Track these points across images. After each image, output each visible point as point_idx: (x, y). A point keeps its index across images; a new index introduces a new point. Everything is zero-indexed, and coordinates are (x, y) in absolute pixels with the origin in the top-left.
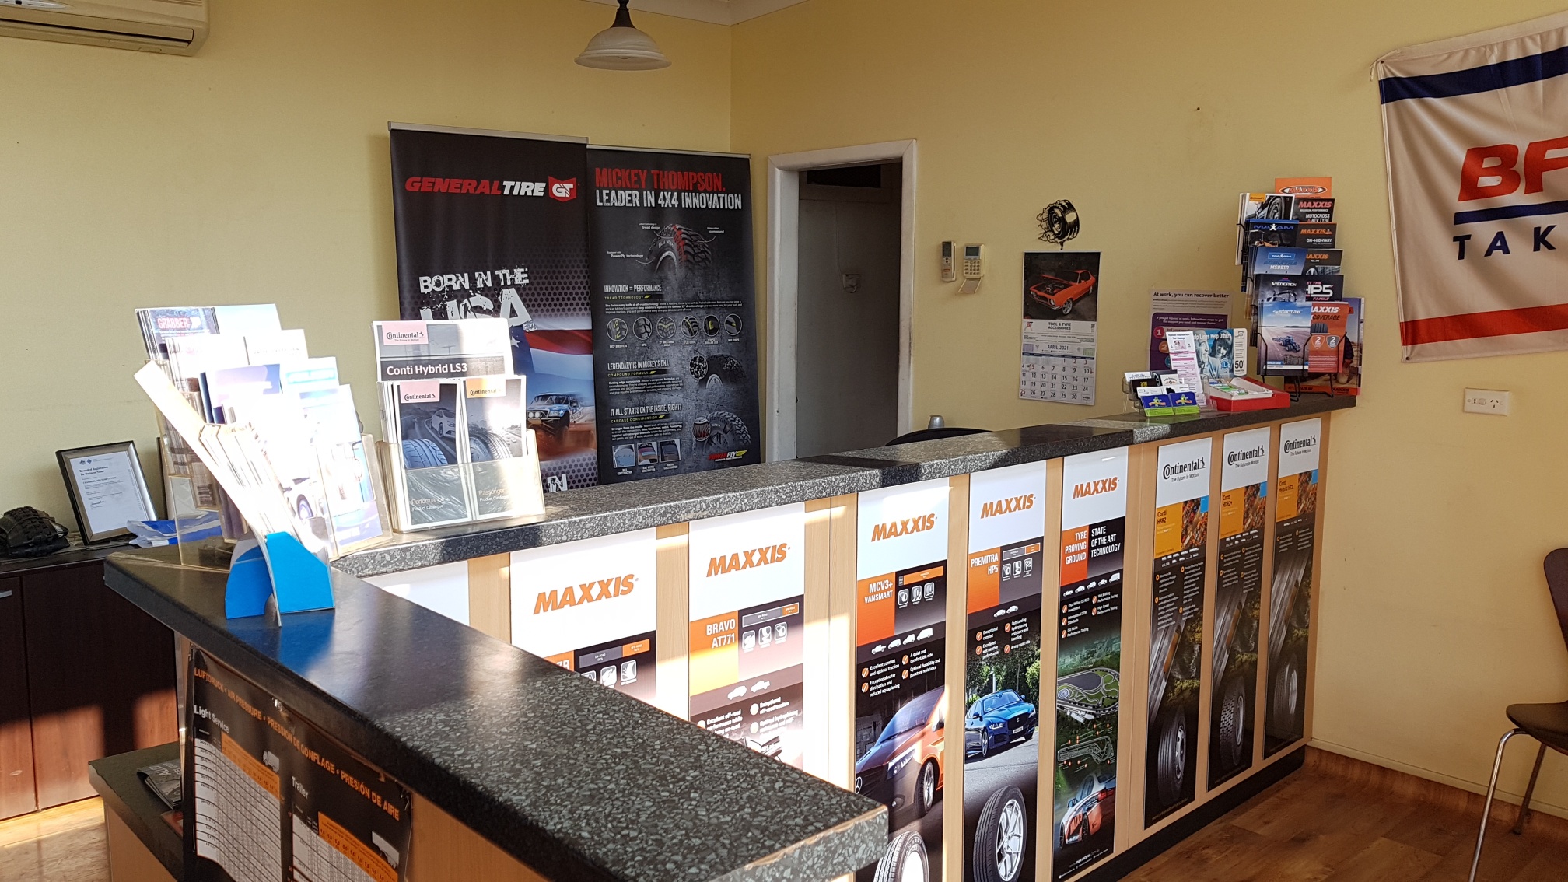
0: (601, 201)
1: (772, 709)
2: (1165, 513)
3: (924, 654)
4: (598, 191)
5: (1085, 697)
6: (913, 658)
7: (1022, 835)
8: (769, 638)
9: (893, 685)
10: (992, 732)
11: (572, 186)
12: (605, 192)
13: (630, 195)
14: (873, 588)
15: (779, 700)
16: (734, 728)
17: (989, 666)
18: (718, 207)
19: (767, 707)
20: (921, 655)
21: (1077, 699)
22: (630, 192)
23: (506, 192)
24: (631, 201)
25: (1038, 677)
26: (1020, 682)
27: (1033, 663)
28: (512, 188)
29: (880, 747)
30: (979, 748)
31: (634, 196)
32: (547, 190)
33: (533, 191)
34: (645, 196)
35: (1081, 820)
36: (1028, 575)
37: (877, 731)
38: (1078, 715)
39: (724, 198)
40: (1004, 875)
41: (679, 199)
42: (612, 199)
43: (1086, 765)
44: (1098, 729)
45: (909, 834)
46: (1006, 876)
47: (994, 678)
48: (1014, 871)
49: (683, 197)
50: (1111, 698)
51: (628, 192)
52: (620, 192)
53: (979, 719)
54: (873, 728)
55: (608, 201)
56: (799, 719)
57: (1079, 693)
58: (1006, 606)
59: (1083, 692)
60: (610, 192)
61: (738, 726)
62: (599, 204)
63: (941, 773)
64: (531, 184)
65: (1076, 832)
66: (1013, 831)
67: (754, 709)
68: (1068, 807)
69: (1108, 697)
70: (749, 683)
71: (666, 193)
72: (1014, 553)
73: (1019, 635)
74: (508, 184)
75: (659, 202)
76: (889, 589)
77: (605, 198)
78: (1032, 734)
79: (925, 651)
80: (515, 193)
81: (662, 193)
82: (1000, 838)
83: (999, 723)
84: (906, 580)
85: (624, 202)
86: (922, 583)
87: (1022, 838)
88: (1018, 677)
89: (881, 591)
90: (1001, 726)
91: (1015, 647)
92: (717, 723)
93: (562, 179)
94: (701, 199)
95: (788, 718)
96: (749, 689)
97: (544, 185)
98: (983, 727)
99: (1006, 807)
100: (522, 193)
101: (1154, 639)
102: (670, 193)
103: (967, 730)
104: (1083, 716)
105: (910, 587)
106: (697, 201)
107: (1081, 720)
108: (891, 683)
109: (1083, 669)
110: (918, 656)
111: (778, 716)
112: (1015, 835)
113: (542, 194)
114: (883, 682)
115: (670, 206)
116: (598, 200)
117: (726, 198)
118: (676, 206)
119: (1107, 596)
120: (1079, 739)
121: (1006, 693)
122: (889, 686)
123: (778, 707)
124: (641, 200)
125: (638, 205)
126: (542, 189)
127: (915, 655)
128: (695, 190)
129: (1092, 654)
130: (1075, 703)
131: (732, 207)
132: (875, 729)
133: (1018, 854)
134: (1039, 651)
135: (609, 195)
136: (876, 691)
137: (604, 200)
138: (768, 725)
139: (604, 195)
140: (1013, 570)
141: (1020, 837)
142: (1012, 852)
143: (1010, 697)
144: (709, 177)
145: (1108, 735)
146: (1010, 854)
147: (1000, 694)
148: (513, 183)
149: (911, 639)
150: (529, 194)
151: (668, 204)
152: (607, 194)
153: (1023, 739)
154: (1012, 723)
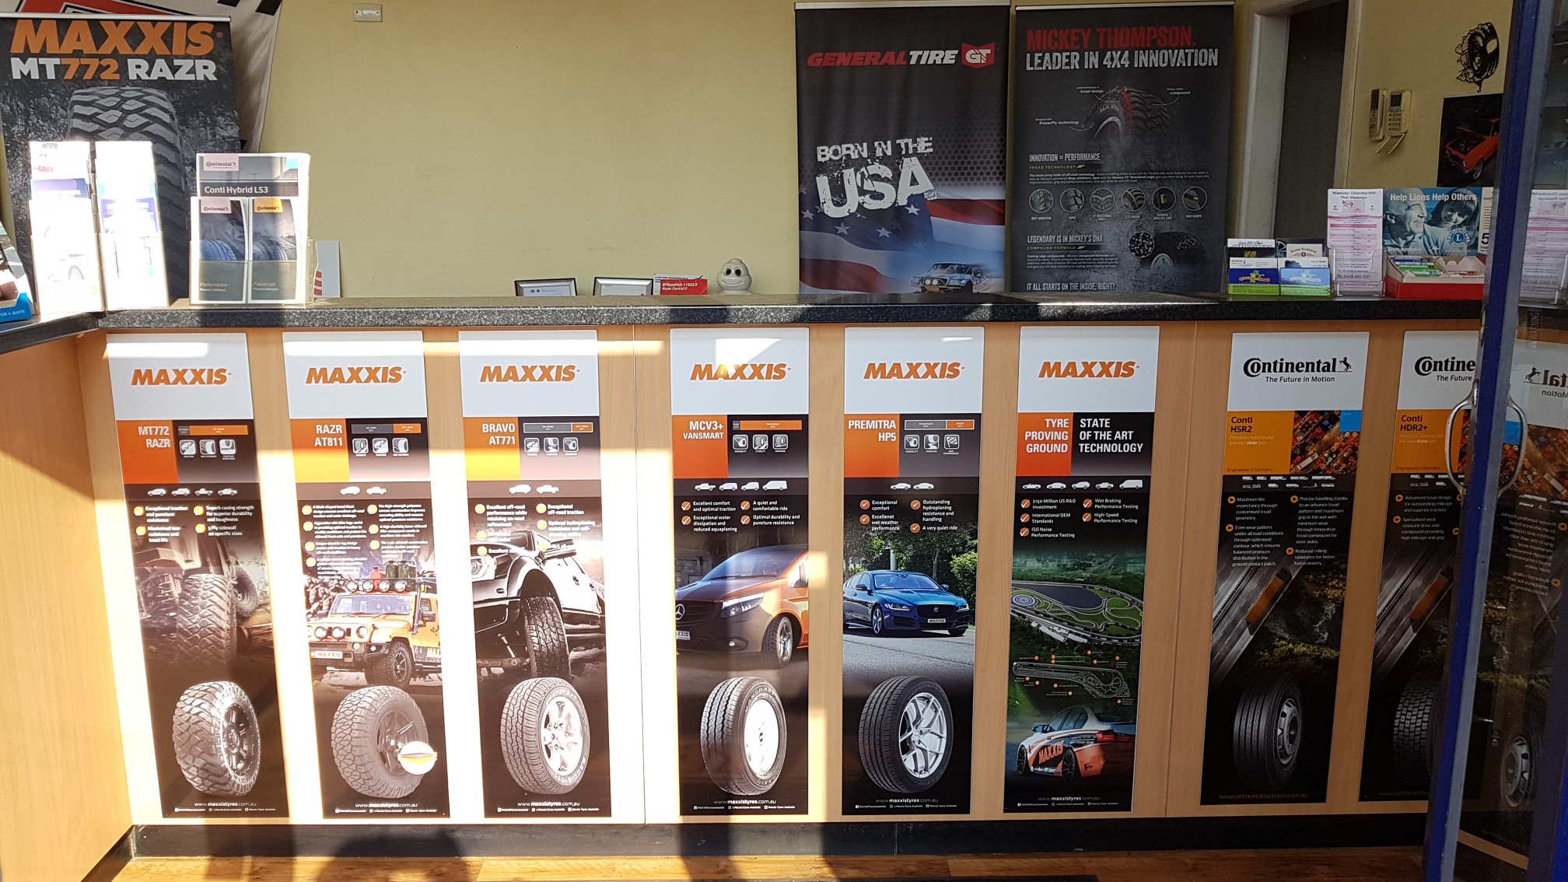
0: (1032, 65)
1: (564, 513)
2: (1249, 420)
3: (774, 506)
4: (1028, 55)
5: (1069, 613)
6: (757, 506)
7: (945, 735)
8: (556, 448)
9: (726, 526)
10: (889, 611)
11: (989, 51)
12: (1037, 55)
13: (1067, 57)
14: (693, 426)
15: (571, 507)
16: (517, 519)
17: (883, 540)
18: (1184, 65)
19: (556, 510)
20: (771, 506)
21: (1051, 612)
22: (1068, 54)
23: (913, 62)
24: (1068, 64)
25: (975, 571)
26: (938, 568)
27: (964, 553)
28: (920, 57)
29: (709, 583)
30: (870, 624)
31: (1072, 58)
32: (960, 57)
33: (942, 59)
34: (1086, 57)
35: (1061, 752)
36: (951, 453)
37: (705, 566)
38: (1053, 631)
39: (1193, 54)
40: (913, 768)
41: (1131, 58)
42: (1045, 63)
43: (1070, 693)
44: (1093, 657)
45: (755, 680)
46: (916, 770)
47: (892, 556)
48: (932, 771)
49: (1136, 56)
50: (1125, 627)
51: (1065, 54)
52: (1055, 54)
53: (866, 592)
54: (698, 562)
55: (1040, 65)
56: (598, 530)
57: (1054, 606)
58: (913, 481)
59: (1064, 608)
60: (1044, 55)
61: (523, 519)
62: (1029, 68)
63: (804, 632)
64: (941, 53)
65: (1052, 763)
66: (929, 726)
67: (541, 508)
68: (1035, 730)
69: (1117, 624)
70: (534, 484)
71: (1114, 53)
72: (926, 425)
73: (938, 516)
74: (915, 54)
75: (1105, 63)
76: (718, 430)
77: (1037, 61)
78: (964, 631)
79: (776, 503)
80: (923, 62)
81: (1109, 53)
82: (906, 728)
83: (901, 606)
84: (745, 425)
85: (1059, 65)
86: (770, 433)
87: (944, 741)
88: (935, 562)
89: (706, 431)
90: (904, 609)
91: (930, 528)
92: (498, 510)
93: (978, 44)
94: (1161, 57)
95: (582, 526)
96: (533, 489)
97: (956, 52)
98: (874, 602)
99: (915, 697)
100: (930, 62)
101: (1223, 574)
102: (1119, 52)
103: (844, 598)
104: (1064, 635)
105: (750, 434)
106: (1156, 60)
107: (1062, 639)
108: (724, 524)
109: (1065, 581)
110: (766, 506)
111: (570, 521)
112: (932, 733)
113: (953, 62)
114: (713, 521)
115: (1119, 66)
116: (1028, 65)
117: (1196, 55)
118: (1126, 66)
119: (1117, 504)
120: (1055, 659)
121: (913, 576)
122: (722, 526)
123: (569, 512)
124: (1081, 62)
125: (1077, 67)
126: (954, 57)
127: (759, 503)
128: (1154, 47)
129: (1085, 567)
130: (1049, 616)
131: (1205, 64)
132: (701, 564)
133: (937, 755)
134: (975, 542)
135: (1042, 58)
136: (702, 527)
137: (1036, 64)
138: (558, 526)
139: (1036, 59)
140: (923, 444)
141: (941, 737)
142: (928, 749)
143: (922, 582)
144: (1174, 32)
145: (1118, 669)
146: (924, 750)
147: (905, 574)
148: (920, 53)
149: (754, 486)
150: (939, 62)
151: (1117, 63)
152: (1039, 58)
153: (946, 632)
154: (928, 611)
